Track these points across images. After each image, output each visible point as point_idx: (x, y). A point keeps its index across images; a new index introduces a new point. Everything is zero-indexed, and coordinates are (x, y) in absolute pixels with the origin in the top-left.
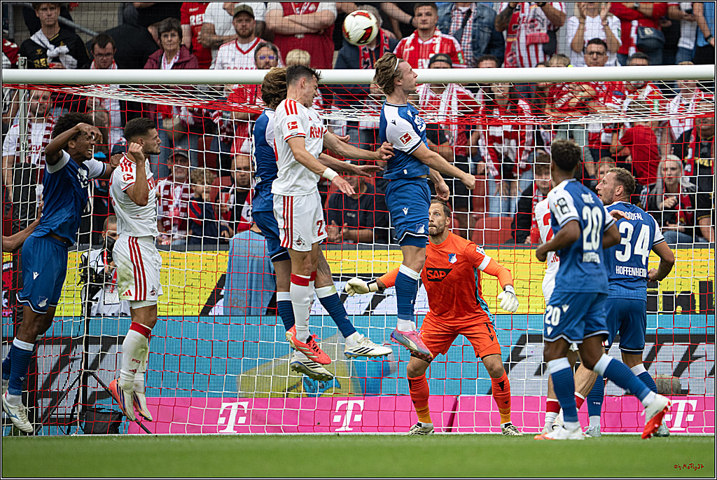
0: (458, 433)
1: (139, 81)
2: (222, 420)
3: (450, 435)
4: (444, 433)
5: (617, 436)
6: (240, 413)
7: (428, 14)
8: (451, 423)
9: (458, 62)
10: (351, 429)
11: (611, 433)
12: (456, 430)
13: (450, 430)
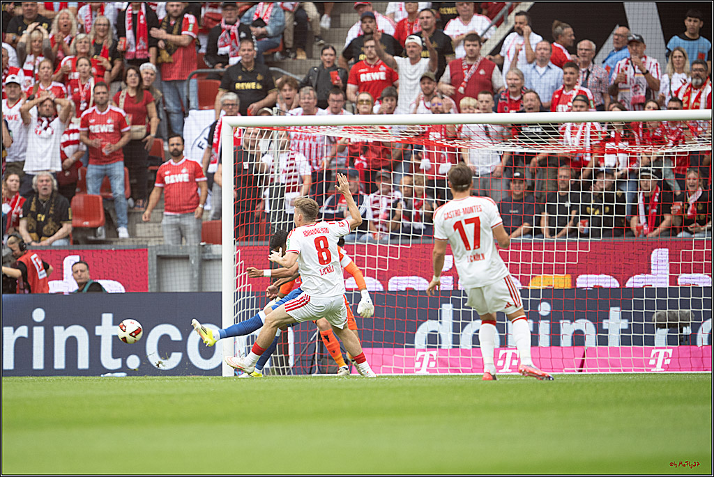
0: (587, 373)
1: (357, 123)
2: (417, 365)
3: (581, 375)
4: (578, 373)
5: (702, 374)
6: (431, 360)
7: (571, 73)
8: (582, 366)
9: (590, 108)
10: (511, 370)
11: (696, 372)
12: (585, 371)
13: (581, 371)
